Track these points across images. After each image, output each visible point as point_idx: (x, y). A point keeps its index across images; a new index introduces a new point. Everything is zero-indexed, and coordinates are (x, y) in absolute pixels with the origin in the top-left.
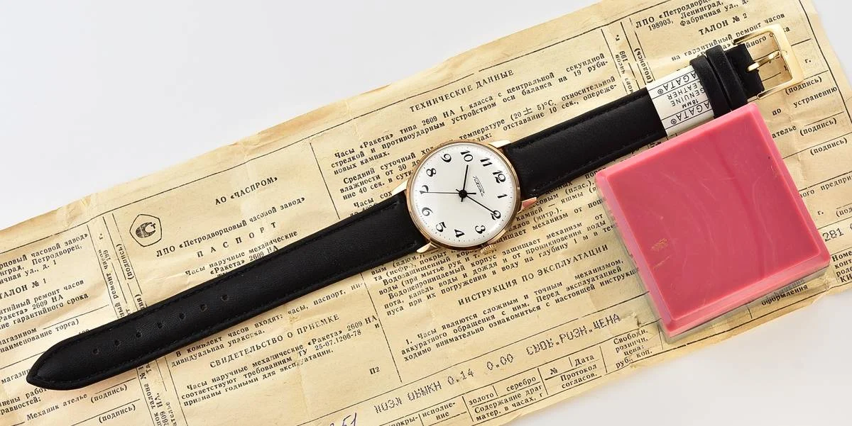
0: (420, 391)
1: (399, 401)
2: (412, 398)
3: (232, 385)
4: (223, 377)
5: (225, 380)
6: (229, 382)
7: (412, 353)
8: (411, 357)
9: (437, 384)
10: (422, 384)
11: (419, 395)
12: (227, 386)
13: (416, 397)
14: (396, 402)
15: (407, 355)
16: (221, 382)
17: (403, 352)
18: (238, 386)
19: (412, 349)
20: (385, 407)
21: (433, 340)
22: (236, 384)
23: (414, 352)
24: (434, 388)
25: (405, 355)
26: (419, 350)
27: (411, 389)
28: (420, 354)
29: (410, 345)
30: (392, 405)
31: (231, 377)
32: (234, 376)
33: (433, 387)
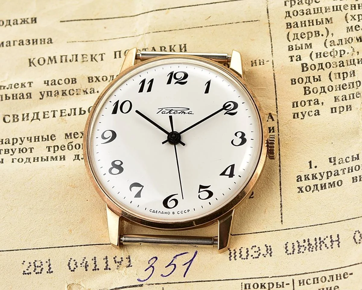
0: (306, 244)
1: (269, 250)
2: (290, 250)
3: (24, 156)
4: (15, 141)
5: (17, 146)
6: (21, 151)
7: (312, 183)
8: (308, 189)
9: (335, 238)
10: (312, 234)
11: (302, 249)
12: (17, 155)
13: (296, 251)
14: (263, 251)
15: (303, 184)
16: (9, 146)
17: (299, 179)
18: (32, 160)
19: (314, 177)
20: (244, 255)
21: (350, 170)
22: (31, 156)
23: (316, 182)
24: (329, 244)
25: (300, 184)
26: (325, 181)
27: (293, 237)
28: (323, 187)
29: (313, 171)
30: (256, 255)
31: (27, 144)
32: (33, 144)
33: (328, 242)
